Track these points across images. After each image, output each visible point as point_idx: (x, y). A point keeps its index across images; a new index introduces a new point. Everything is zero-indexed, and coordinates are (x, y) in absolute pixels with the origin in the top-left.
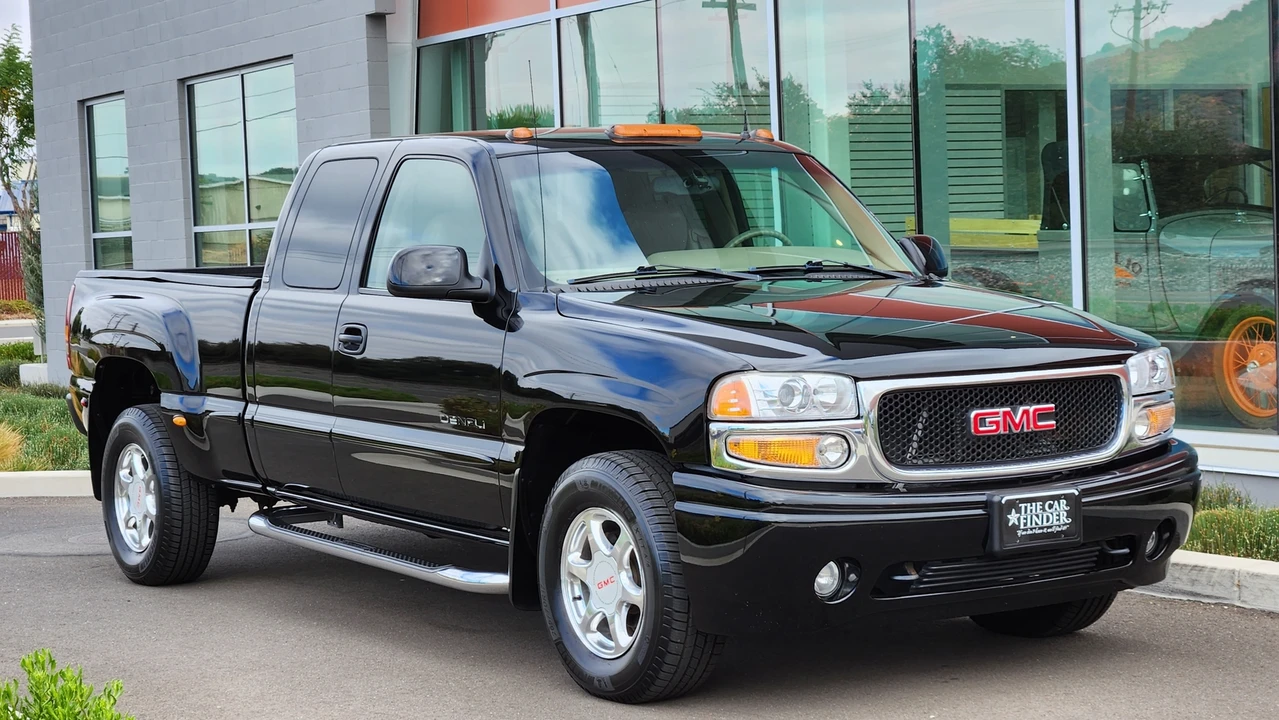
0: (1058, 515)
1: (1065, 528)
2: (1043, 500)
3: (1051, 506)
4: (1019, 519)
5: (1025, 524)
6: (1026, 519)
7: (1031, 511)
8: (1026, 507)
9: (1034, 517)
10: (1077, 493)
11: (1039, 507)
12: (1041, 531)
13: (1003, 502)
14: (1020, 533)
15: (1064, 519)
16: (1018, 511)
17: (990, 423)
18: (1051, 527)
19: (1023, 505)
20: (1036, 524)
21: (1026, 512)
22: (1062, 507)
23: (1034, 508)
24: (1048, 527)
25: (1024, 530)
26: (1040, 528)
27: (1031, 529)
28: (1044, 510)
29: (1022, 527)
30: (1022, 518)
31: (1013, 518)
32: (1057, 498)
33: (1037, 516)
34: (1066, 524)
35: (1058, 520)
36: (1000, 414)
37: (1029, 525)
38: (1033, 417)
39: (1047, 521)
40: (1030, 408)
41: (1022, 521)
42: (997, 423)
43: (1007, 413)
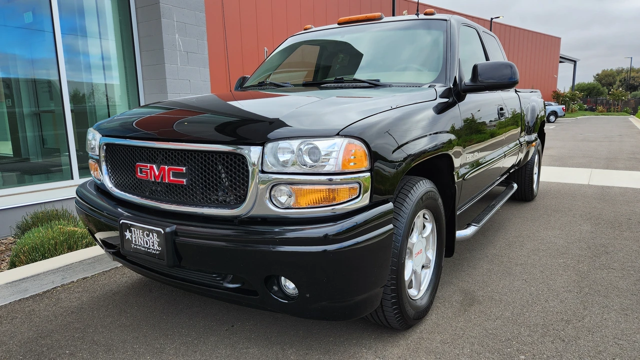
0: (153, 243)
1: (157, 252)
2: (144, 229)
3: (148, 236)
4: (131, 236)
5: (135, 242)
7: (137, 233)
8: (134, 231)
9: (139, 238)
10: (163, 232)
11: (141, 234)
12: (144, 249)
13: (121, 222)
14: (133, 246)
15: (156, 246)
16: (131, 232)
17: (144, 172)
18: (150, 249)
19: (133, 229)
20: (141, 244)
21: (135, 234)
22: (155, 238)
24: (148, 249)
25: (135, 245)
26: (143, 247)
27: (139, 246)
28: (143, 235)
29: (134, 242)
30: (133, 236)
31: (128, 235)
32: (152, 232)
33: (141, 238)
34: (157, 250)
35: (153, 246)
36: (149, 168)
37: (137, 243)
38: (168, 174)
39: (147, 244)
40: (166, 167)
41: (134, 239)
42: (147, 172)
43: (152, 168)
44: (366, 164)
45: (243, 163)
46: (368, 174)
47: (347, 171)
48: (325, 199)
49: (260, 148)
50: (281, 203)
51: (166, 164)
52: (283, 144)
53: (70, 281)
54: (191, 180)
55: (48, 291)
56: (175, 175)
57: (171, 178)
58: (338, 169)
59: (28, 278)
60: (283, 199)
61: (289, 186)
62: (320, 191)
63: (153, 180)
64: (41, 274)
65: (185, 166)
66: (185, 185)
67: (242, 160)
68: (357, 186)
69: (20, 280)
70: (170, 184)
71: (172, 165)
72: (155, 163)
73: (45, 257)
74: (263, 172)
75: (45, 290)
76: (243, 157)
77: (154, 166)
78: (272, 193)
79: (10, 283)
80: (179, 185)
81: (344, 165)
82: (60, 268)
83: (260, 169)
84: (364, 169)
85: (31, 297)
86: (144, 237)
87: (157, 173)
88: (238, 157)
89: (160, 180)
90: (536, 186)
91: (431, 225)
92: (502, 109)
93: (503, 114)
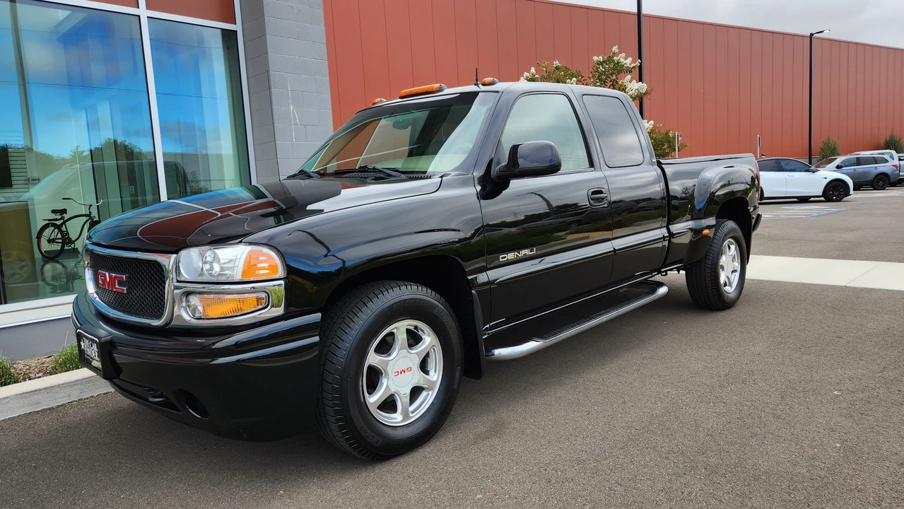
0: (95, 353)
1: (98, 363)
2: (89, 339)
3: (92, 345)
12: (91, 360)
13: (77, 332)
15: (97, 356)
18: (94, 360)
19: (84, 339)
21: (86, 344)
22: (95, 348)
28: (89, 345)
30: (85, 346)
31: (82, 345)
32: (93, 341)
34: (98, 360)
35: (95, 356)
36: (104, 275)
37: (87, 353)
38: (115, 282)
39: (92, 354)
40: (114, 275)
41: (86, 349)
42: (103, 280)
44: (281, 272)
45: (163, 271)
46: (282, 282)
49: (175, 256)
51: (113, 271)
53: (89, 396)
54: (129, 289)
55: (62, 405)
56: (119, 283)
58: (238, 277)
59: (40, 390)
61: (199, 296)
63: (106, 287)
64: (55, 386)
65: (125, 274)
66: (126, 294)
68: (263, 295)
69: (31, 392)
71: (118, 272)
72: (106, 270)
73: (70, 368)
74: (178, 281)
75: (60, 404)
76: (160, 265)
77: (107, 273)
79: (20, 394)
81: (244, 273)
82: (78, 381)
84: (277, 276)
85: (42, 411)
87: (109, 281)
89: (110, 289)
90: (735, 289)
91: (429, 339)
92: (600, 192)
93: (603, 199)
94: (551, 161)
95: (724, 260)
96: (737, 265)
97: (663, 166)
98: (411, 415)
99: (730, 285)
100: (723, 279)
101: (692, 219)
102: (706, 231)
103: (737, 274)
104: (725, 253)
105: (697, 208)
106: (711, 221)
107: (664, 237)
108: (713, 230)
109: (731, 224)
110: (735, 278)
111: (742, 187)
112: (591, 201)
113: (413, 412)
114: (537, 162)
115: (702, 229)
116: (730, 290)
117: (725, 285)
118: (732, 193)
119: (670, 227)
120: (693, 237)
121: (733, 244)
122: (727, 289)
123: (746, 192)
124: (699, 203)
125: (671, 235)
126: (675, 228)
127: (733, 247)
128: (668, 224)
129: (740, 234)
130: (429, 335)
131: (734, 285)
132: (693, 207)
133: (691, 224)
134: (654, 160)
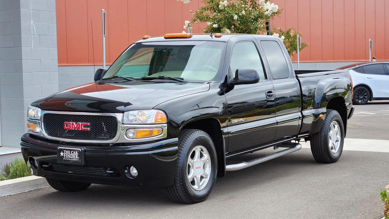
0: (75, 156)
1: (77, 160)
2: (71, 150)
3: (73, 153)
4: (64, 155)
5: (66, 156)
6: (66, 155)
7: (67, 153)
8: (65, 152)
9: (68, 155)
10: (81, 150)
11: (69, 152)
12: (70, 160)
13: (58, 148)
14: (64, 159)
15: (77, 157)
16: (63, 152)
17: (68, 126)
18: (73, 159)
19: (65, 151)
20: (69, 157)
21: (66, 153)
22: (76, 154)
23: (68, 152)
24: (72, 159)
25: (65, 158)
26: (70, 158)
27: (68, 158)
28: (70, 153)
29: (65, 157)
31: (62, 154)
32: (75, 151)
33: (69, 155)
34: (77, 159)
35: (75, 157)
36: (71, 124)
37: (67, 157)
38: (81, 126)
39: (72, 157)
40: (80, 123)
41: (65, 155)
42: (70, 126)
43: (73, 124)
45: (115, 120)
46: (166, 125)
47: (157, 123)
48: (148, 135)
49: (122, 114)
50: (130, 137)
51: (80, 122)
52: (131, 112)
54: (92, 128)
56: (85, 126)
57: (83, 128)
58: (153, 122)
60: (131, 135)
61: (134, 129)
62: (146, 131)
63: (73, 129)
65: (89, 122)
66: (89, 131)
67: (115, 119)
68: (161, 129)
70: (81, 131)
71: (83, 122)
72: (74, 121)
74: (123, 124)
76: (115, 118)
77: (74, 123)
78: (127, 133)
80: (86, 131)
81: (155, 120)
83: (122, 123)
84: (164, 122)
86: (71, 153)
87: (76, 126)
88: (113, 118)
89: (77, 129)
90: (338, 151)
91: (206, 156)
92: (271, 92)
93: (272, 95)
94: (255, 77)
95: (331, 133)
96: (339, 137)
97: (299, 78)
98: (201, 187)
99: (335, 149)
100: (330, 145)
101: (314, 108)
102: (321, 115)
103: (339, 143)
104: (332, 129)
105: (317, 102)
106: (324, 110)
107: (300, 118)
108: (325, 115)
109: (335, 113)
110: (338, 145)
111: (343, 91)
112: (267, 96)
113: (201, 186)
114: (249, 78)
115: (319, 115)
116: (335, 152)
117: (332, 149)
118: (336, 94)
119: (303, 112)
120: (314, 120)
121: (336, 124)
122: (333, 151)
123: (344, 94)
124: (317, 99)
125: (303, 117)
126: (305, 112)
127: (336, 126)
128: (302, 110)
129: (340, 118)
130: (206, 154)
131: (337, 149)
132: (314, 101)
133: (313, 111)
134: (295, 75)
